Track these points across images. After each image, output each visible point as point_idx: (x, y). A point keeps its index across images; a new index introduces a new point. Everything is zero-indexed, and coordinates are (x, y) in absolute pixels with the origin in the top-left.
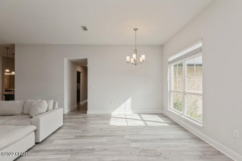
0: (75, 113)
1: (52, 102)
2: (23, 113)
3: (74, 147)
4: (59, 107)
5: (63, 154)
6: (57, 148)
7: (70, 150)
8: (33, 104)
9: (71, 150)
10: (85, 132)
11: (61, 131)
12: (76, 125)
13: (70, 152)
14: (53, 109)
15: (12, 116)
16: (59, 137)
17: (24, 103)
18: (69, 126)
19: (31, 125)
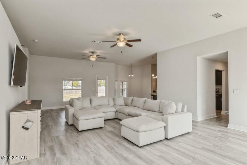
0: (211, 123)
1: (180, 105)
2: (159, 111)
3: (197, 156)
4: (188, 111)
5: (185, 157)
6: (181, 149)
7: (192, 157)
8: (165, 104)
9: (194, 158)
10: (216, 147)
11: (189, 136)
12: (208, 137)
13: (192, 159)
14: (182, 112)
15: (153, 111)
16: (186, 141)
17: (160, 103)
18: (199, 135)
19: (162, 121)
